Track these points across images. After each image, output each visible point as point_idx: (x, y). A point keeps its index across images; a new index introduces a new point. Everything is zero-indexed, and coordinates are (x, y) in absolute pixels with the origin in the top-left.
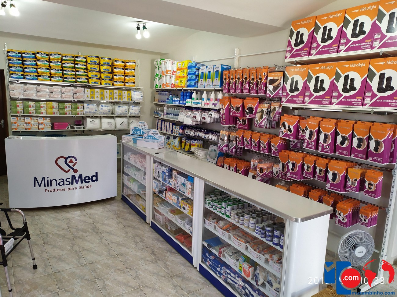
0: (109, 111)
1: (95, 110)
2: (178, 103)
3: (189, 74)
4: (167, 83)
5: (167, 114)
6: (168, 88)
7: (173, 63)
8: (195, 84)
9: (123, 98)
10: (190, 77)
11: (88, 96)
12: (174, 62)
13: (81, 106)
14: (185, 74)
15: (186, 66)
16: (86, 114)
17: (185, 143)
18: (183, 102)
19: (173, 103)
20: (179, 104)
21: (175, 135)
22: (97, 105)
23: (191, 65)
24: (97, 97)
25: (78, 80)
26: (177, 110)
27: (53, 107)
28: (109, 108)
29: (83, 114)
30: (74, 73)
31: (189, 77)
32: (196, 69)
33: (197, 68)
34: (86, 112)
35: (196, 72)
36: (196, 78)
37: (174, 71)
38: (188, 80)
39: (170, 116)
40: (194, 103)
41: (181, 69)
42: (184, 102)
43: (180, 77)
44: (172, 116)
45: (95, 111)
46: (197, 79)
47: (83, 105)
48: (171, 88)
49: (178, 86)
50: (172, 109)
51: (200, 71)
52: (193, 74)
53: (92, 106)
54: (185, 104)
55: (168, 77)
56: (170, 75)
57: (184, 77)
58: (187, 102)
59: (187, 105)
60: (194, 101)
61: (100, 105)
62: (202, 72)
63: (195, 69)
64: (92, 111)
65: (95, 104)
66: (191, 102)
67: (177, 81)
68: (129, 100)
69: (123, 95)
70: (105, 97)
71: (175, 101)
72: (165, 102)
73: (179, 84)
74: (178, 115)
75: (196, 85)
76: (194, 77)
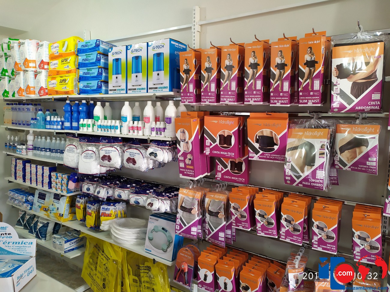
2: (59, 127)
3: (80, 65)
4: (28, 87)
5: (35, 148)
6: (33, 96)
7: (39, 46)
8: (99, 87)
10: (86, 71)
12: (40, 43)
14: (72, 66)
15: (72, 49)
17: (85, 209)
18: (71, 124)
19: (48, 126)
20: (62, 129)
21: (59, 192)
23: (86, 46)
26: (58, 142)
31: (81, 72)
32: (100, 54)
33: (101, 51)
35: (98, 60)
36: (100, 74)
37: (42, 62)
38: (81, 79)
39: (43, 153)
40: (100, 126)
41: (60, 56)
42: (75, 124)
43: (58, 73)
44: (48, 153)
46: (104, 74)
48: (40, 96)
49: (57, 93)
50: (46, 139)
51: (111, 58)
52: (93, 64)
54: (78, 128)
55: (31, 75)
56: (34, 69)
57: (69, 72)
58: (83, 125)
59: (83, 131)
60: (99, 123)
62: (117, 60)
63: (96, 53)
66: (91, 126)
67: (53, 81)
71: (51, 123)
72: (28, 125)
73: (59, 88)
74: (62, 152)
75: (104, 88)
76: (95, 72)
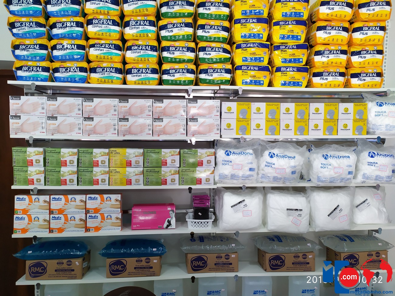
0: (293, 173)
1: (251, 169)
9: (341, 126)
11: (229, 125)
13: (208, 158)
16: (221, 182)
22: (256, 151)
24: (258, 126)
25: (203, 76)
27: (129, 164)
28: (292, 163)
29: (212, 181)
30: (191, 55)
34: (223, 177)
45: (249, 173)
47: (215, 154)
53: (242, 157)
61: (266, 153)
64: (241, 173)
65: (251, 151)
68: (360, 134)
69: (341, 116)
70: (283, 126)
